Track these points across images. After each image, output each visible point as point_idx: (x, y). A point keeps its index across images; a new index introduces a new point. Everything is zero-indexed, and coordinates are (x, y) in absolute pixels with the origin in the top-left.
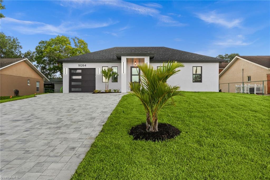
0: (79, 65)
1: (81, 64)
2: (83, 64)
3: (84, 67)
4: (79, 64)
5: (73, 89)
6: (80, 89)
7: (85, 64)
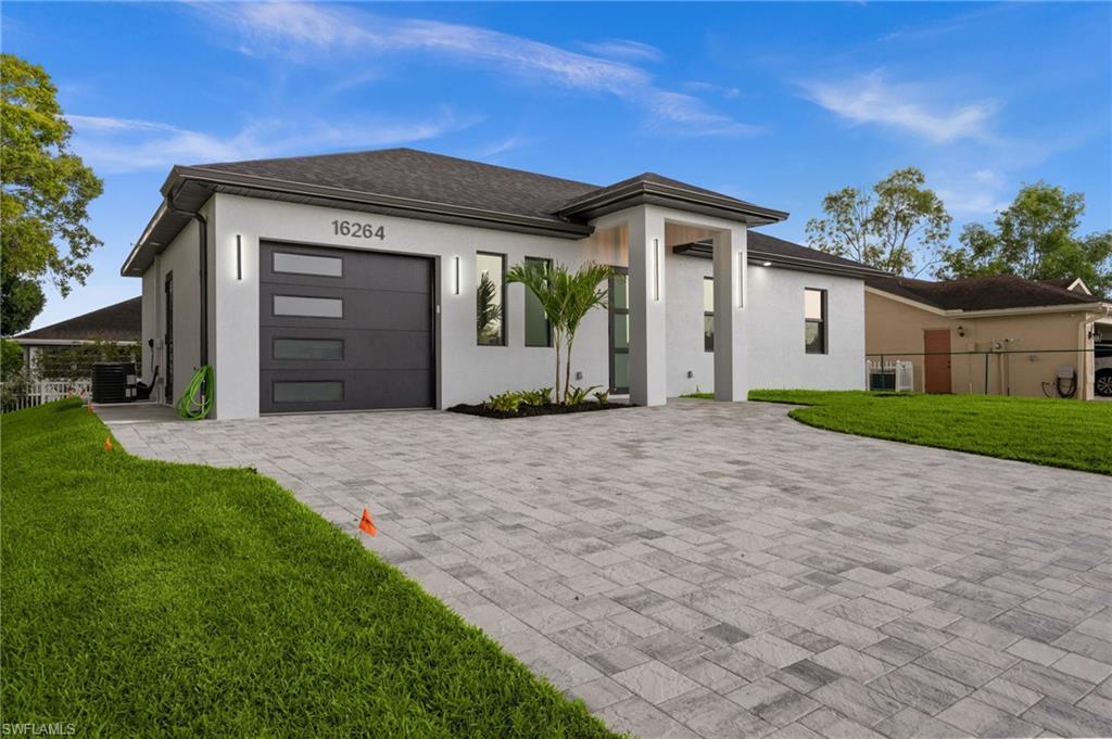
0: (340, 228)
1: (352, 218)
2: (364, 219)
3: (373, 243)
4: (341, 216)
5: (282, 393)
6: (333, 391)
7: (375, 222)
